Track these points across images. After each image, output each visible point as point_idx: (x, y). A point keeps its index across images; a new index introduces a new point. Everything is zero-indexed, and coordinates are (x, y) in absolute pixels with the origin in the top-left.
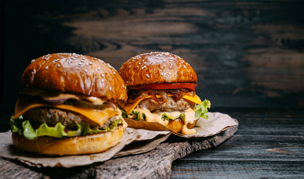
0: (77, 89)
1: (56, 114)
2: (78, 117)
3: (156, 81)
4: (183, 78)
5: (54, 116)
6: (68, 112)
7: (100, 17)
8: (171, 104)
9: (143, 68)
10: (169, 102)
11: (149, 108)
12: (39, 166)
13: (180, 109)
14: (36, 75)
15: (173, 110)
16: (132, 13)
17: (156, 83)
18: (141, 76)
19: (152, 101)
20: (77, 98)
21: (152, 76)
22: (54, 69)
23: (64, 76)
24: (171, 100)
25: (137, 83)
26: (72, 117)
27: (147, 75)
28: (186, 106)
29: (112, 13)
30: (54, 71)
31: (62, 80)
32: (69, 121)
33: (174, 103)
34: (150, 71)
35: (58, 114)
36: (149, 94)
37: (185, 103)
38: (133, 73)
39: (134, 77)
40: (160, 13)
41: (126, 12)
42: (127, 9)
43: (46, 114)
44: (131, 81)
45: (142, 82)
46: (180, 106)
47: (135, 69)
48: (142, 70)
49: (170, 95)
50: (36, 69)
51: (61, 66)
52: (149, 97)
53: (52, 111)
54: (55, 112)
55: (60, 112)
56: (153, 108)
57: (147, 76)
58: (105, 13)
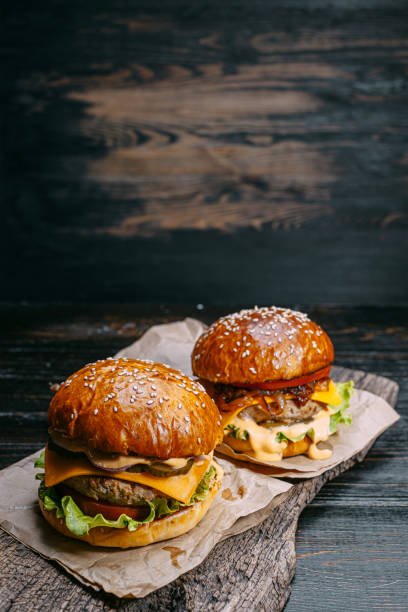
0: (147, 450)
1: (115, 488)
2: (150, 492)
3: (267, 378)
4: (311, 367)
5: (112, 491)
6: (134, 484)
7: (137, 81)
8: (292, 411)
9: (244, 355)
10: (288, 408)
11: (255, 419)
12: (96, 588)
13: (306, 416)
14: (78, 421)
15: (295, 421)
16: (197, 74)
17: (267, 381)
18: (241, 369)
19: (260, 407)
20: (148, 462)
21: (259, 370)
22: (109, 416)
23: (126, 430)
24: (291, 406)
25: (235, 379)
26: (141, 492)
27: (252, 369)
28: (315, 410)
29: (160, 73)
30: (108, 420)
31: (123, 437)
32: (135, 498)
33: (295, 409)
34: (257, 362)
35: (118, 488)
36: (255, 397)
37: (314, 405)
38: (228, 361)
39: (230, 370)
40: (251, 72)
41: (186, 73)
42: (187, 65)
43: (98, 487)
44: (224, 374)
45: (243, 380)
46: (306, 412)
47: (231, 353)
48: (242, 359)
49: (288, 396)
50: (78, 411)
51: (119, 410)
52: (255, 402)
53: (108, 483)
54: (113, 485)
55: (122, 486)
56: (260, 418)
57: (251, 371)
58: (147, 73)
